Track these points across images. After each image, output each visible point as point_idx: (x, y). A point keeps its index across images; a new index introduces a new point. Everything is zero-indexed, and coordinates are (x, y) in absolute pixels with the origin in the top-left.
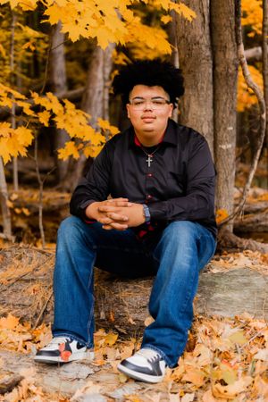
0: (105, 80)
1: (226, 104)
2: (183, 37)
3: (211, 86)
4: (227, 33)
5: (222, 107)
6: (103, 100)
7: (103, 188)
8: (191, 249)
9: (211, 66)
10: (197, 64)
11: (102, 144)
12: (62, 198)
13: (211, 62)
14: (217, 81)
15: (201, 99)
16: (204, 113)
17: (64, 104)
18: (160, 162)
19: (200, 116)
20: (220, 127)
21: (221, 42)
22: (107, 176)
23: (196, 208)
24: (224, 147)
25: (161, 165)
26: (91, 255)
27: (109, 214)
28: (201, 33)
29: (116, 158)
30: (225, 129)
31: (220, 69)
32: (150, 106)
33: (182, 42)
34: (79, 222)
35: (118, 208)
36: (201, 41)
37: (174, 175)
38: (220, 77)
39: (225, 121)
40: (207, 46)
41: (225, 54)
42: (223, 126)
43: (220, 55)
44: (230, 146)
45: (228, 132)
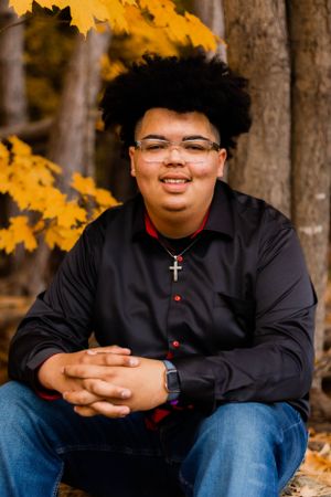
0: (88, 106)
1: (313, 150)
2: (237, 21)
3: (287, 116)
4: (319, 17)
5: (306, 157)
6: (85, 140)
7: (78, 323)
8: (263, 466)
9: (288, 77)
10: (263, 75)
11: (80, 224)
12: (12, 307)
13: (288, 70)
14: (297, 107)
15: (269, 140)
16: (275, 167)
17: (9, 146)
18: (199, 271)
19: (267, 172)
20: (301, 194)
21: (307, 33)
22: (88, 297)
23: (277, 377)
24: (308, 231)
25: (201, 279)
26: (52, 468)
27: (87, 382)
28: (271, 15)
29: (107, 259)
30: (311, 197)
31: (303, 85)
32: (177, 155)
33: (234, 31)
34: (27, 395)
35: (110, 370)
36: (271, 31)
37: (227, 301)
38: (303, 99)
39: (311, 182)
40: (280, 41)
41: (313, 57)
42: (308, 192)
43: (304, 58)
44: (319, 229)
45: (318, 203)
